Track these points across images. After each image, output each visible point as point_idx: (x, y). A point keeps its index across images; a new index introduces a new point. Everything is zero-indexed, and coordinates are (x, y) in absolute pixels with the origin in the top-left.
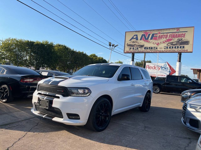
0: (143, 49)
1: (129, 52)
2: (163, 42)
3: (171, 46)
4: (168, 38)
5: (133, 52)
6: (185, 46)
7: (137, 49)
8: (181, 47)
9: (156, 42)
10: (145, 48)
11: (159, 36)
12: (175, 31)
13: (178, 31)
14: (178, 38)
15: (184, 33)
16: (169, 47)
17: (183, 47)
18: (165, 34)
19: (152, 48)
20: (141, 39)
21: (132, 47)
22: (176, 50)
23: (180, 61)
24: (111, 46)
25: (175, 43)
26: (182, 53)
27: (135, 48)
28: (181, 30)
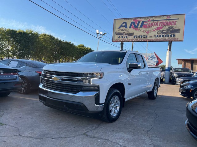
0: (132, 38)
1: (118, 41)
2: (154, 30)
3: (162, 34)
4: (158, 26)
5: (122, 41)
6: (176, 34)
7: (127, 37)
8: (171, 36)
9: (146, 30)
10: (134, 37)
11: (150, 23)
12: (166, 18)
13: (169, 19)
14: (169, 26)
15: (174, 21)
16: (159, 36)
17: (174, 36)
18: (155, 22)
19: (142, 36)
20: (130, 27)
21: (121, 36)
22: (166, 39)
23: (170, 50)
24: (99, 35)
25: (166, 31)
26: (172, 42)
27: (124, 37)
28: (172, 17)
